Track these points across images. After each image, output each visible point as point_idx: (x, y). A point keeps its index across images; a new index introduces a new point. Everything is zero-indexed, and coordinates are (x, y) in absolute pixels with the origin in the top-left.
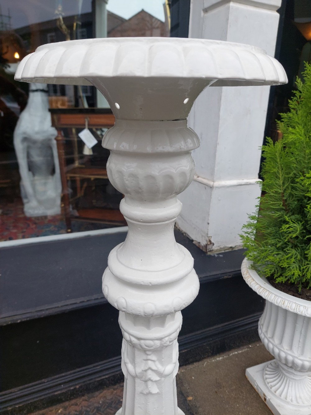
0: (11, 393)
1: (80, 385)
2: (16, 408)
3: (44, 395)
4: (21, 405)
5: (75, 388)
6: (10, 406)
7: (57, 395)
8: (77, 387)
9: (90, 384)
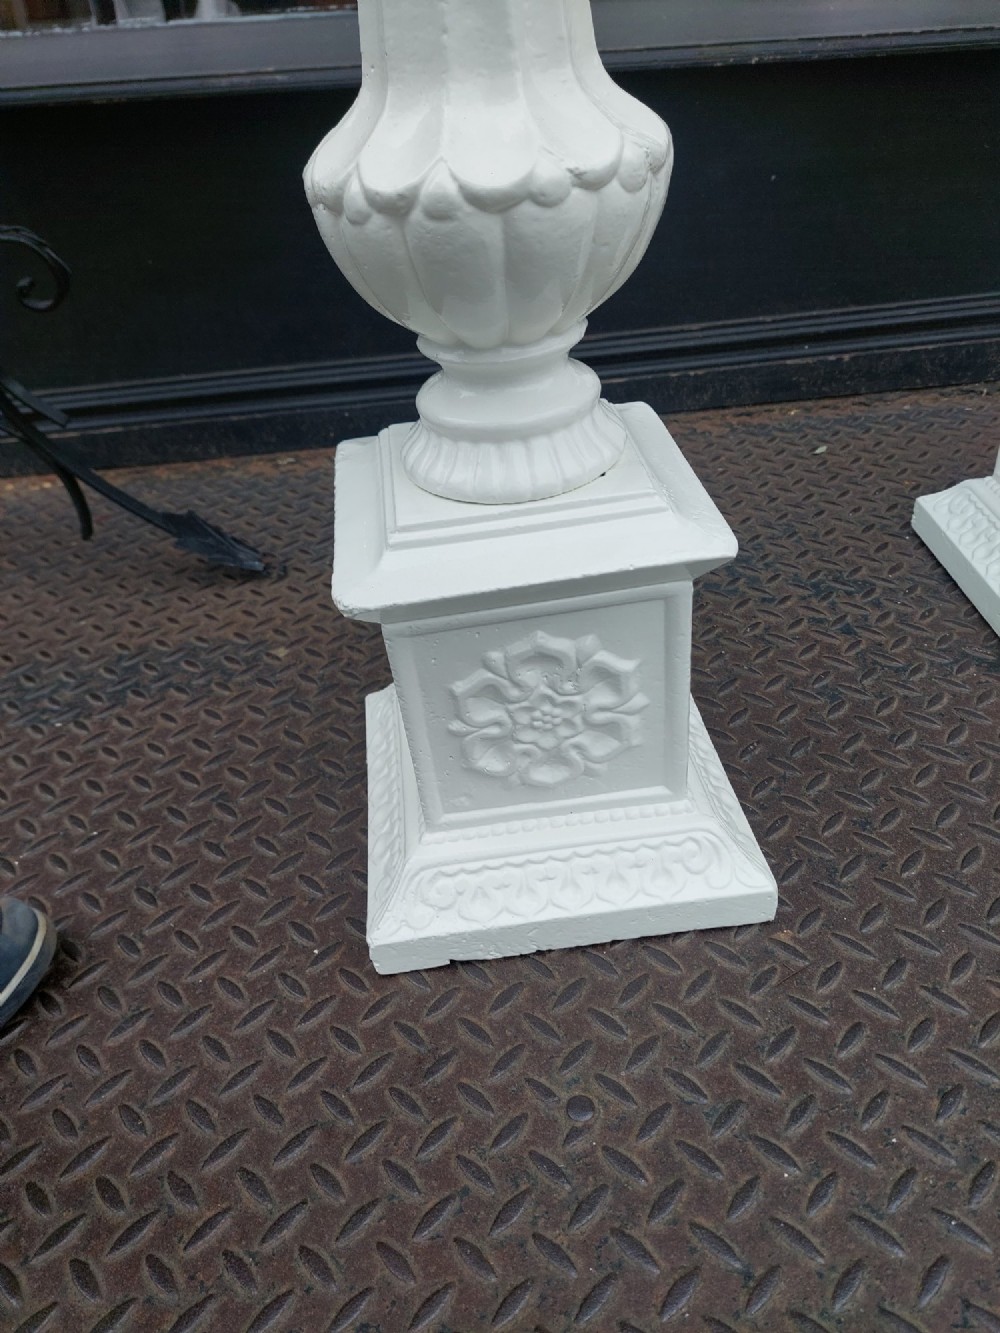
0: (682, 331)
1: (853, 354)
2: (689, 376)
3: (760, 361)
4: (700, 372)
5: (839, 360)
6: (676, 370)
7: (791, 365)
8: (846, 357)
9: (881, 357)
